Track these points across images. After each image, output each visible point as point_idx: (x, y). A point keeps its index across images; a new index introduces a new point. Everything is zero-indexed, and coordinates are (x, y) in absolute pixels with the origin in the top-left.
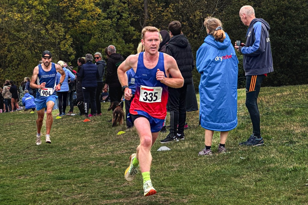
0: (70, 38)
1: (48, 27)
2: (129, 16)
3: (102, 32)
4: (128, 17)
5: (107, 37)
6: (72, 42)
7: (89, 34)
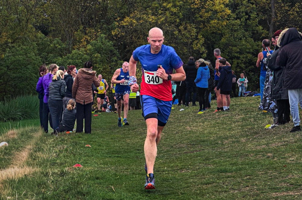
0: (202, 38)
1: (181, 28)
2: (257, 16)
3: (232, 31)
5: (237, 37)
6: (204, 42)
7: (219, 34)
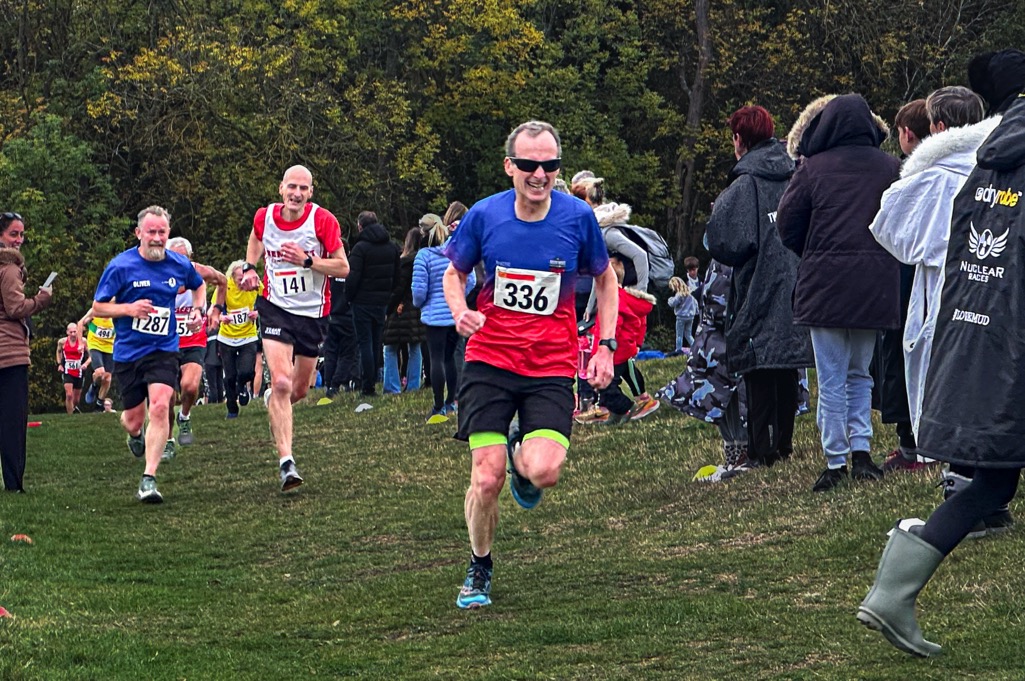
2: (643, 54)
4: (641, 59)
